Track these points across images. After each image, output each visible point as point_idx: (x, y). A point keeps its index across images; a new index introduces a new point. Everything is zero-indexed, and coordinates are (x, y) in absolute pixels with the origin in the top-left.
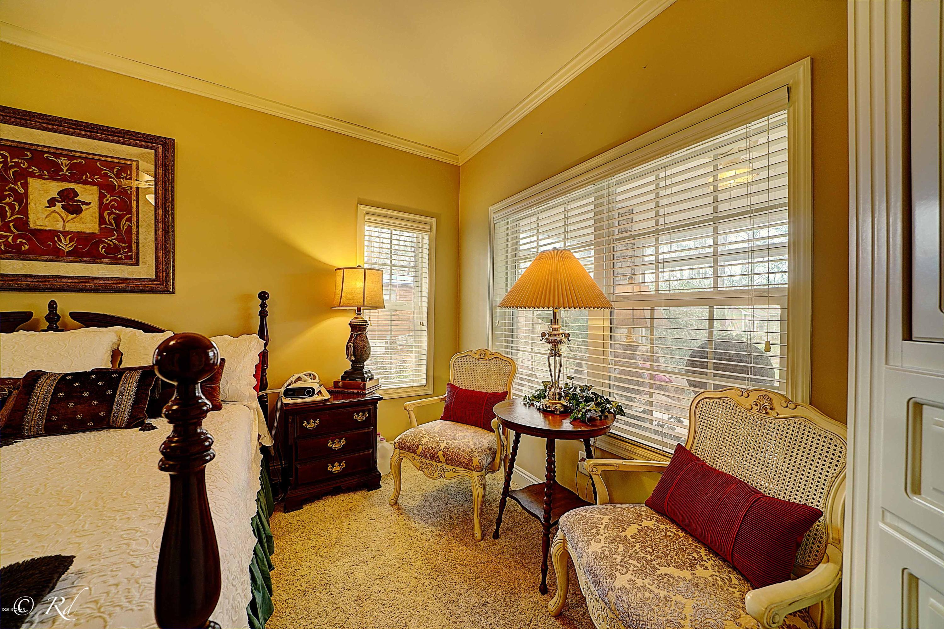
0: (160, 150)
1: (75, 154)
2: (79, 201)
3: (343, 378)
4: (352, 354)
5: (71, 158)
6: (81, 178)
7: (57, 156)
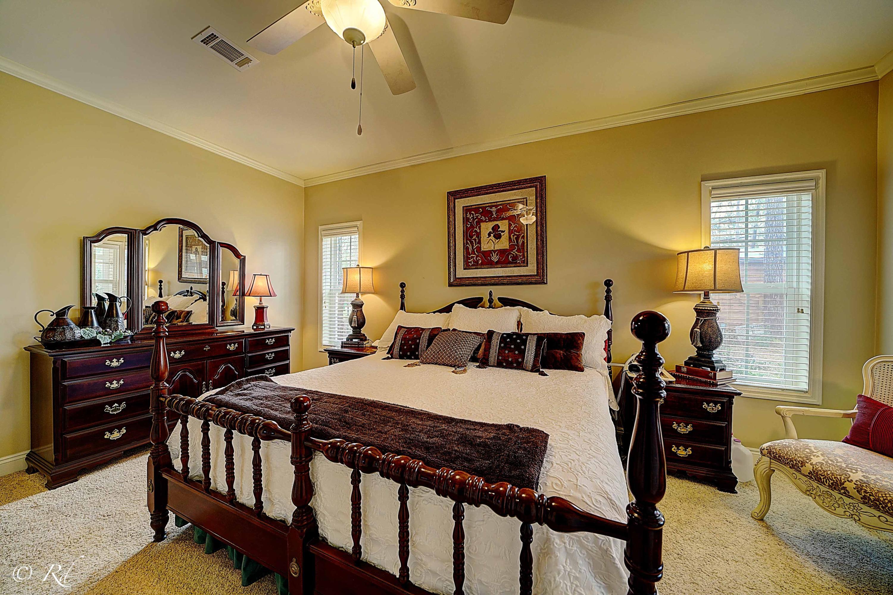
0: (538, 186)
1: (498, 203)
2: (500, 231)
3: (686, 363)
4: (699, 339)
5: (496, 206)
6: (501, 217)
7: (491, 207)
